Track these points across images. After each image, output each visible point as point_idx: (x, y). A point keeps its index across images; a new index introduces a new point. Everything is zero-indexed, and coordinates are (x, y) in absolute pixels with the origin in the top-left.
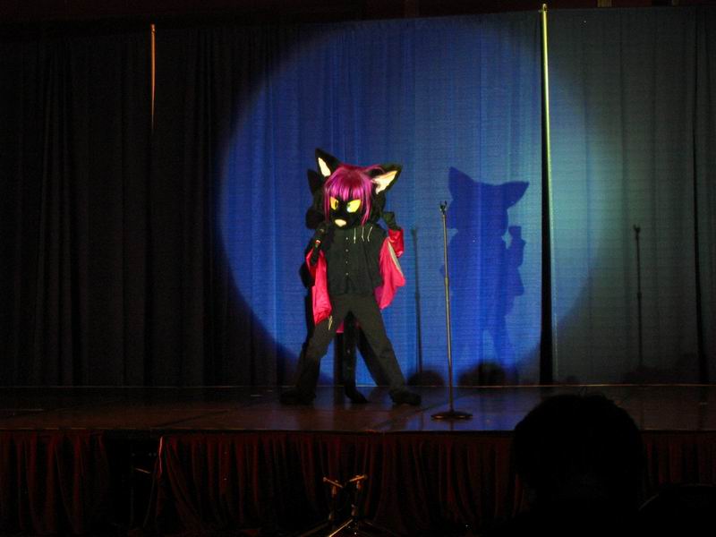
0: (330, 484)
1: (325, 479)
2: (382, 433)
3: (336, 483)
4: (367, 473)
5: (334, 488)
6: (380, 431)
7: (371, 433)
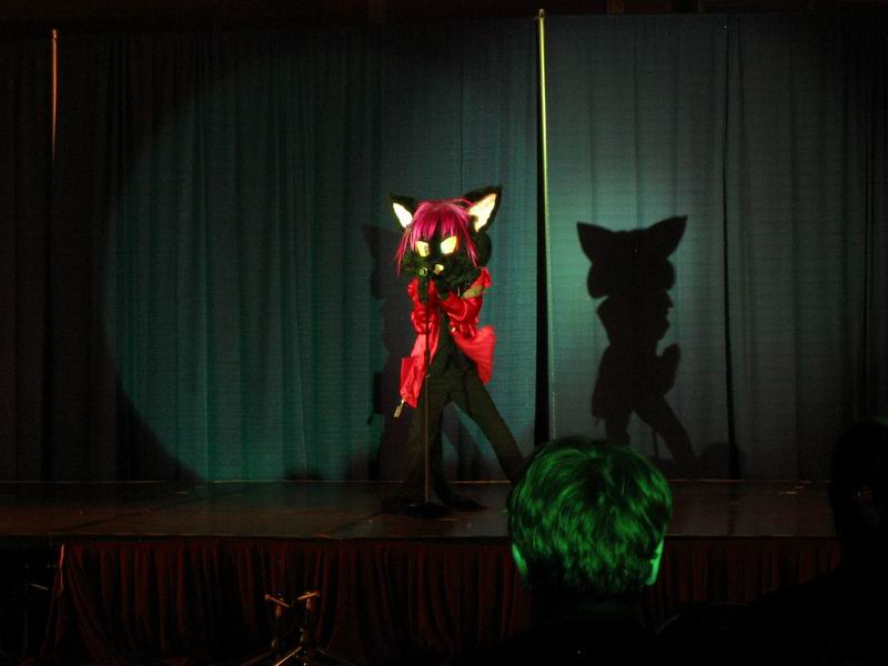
0: (273, 602)
1: (267, 596)
2: (338, 540)
3: (281, 602)
4: (319, 589)
5: (278, 607)
6: (336, 537)
7: (326, 540)
